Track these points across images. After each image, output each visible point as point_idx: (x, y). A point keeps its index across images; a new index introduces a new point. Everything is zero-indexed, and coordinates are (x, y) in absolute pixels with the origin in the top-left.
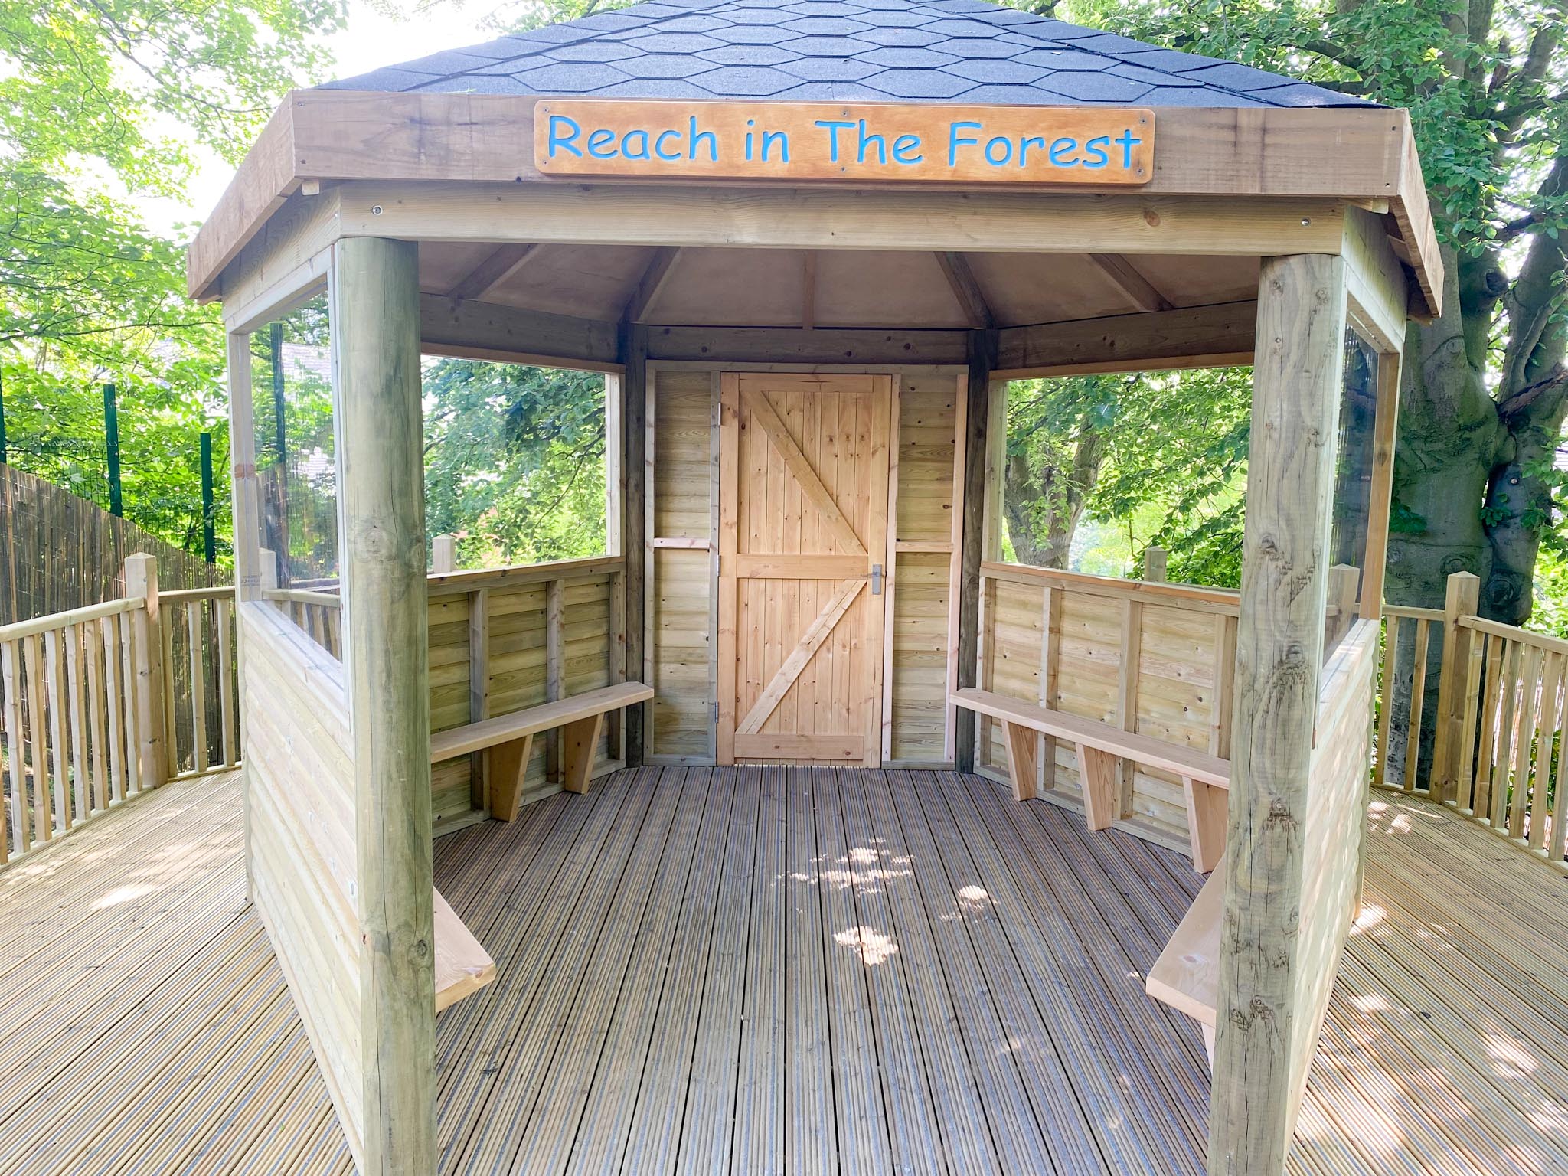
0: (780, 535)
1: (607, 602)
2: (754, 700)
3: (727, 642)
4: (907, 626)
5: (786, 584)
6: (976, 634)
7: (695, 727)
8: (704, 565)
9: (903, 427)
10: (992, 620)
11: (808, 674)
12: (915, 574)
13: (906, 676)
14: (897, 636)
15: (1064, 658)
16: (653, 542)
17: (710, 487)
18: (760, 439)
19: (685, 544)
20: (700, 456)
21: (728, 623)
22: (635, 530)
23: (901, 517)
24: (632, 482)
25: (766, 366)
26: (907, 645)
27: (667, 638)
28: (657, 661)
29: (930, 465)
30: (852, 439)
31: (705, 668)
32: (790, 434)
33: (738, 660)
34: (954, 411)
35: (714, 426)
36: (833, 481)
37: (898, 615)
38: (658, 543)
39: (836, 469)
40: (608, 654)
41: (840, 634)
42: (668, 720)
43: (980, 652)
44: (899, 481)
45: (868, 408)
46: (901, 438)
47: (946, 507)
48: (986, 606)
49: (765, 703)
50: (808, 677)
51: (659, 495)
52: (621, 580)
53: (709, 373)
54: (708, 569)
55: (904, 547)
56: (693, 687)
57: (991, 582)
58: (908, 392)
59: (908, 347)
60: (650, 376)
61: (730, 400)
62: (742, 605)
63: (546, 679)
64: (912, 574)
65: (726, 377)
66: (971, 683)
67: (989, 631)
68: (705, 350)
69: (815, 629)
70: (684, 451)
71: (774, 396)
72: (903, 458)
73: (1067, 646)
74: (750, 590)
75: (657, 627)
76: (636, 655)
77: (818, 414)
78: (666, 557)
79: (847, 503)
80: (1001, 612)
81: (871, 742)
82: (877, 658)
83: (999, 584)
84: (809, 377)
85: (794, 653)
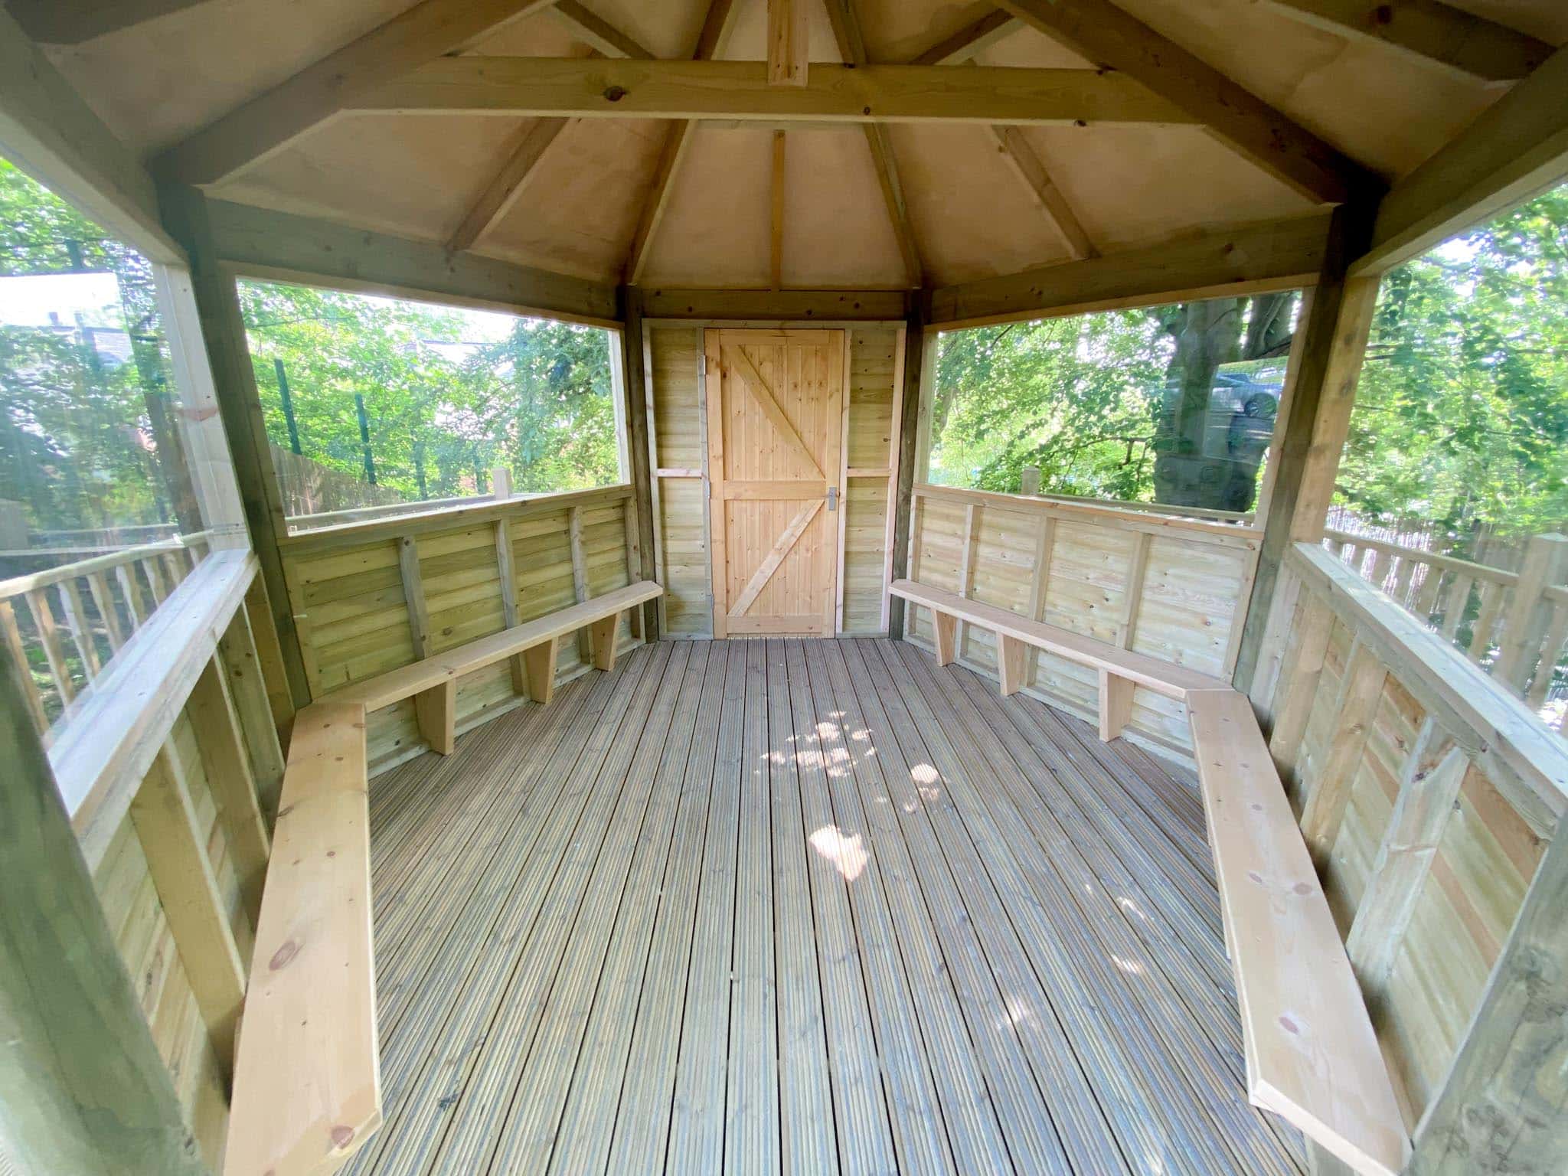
0: (757, 464)
1: (623, 520)
2: (741, 591)
3: (719, 548)
4: (855, 534)
5: (762, 504)
6: (907, 539)
7: (697, 612)
8: (698, 490)
9: (853, 375)
10: (920, 528)
11: (781, 572)
12: (861, 494)
13: (853, 570)
14: (847, 542)
15: (981, 560)
16: (656, 472)
17: (700, 427)
18: (739, 385)
19: (682, 473)
20: (690, 401)
21: (718, 536)
22: (641, 463)
23: (852, 449)
24: (637, 423)
25: (741, 323)
26: (854, 548)
27: (673, 546)
28: (665, 564)
29: (873, 406)
30: (813, 385)
31: (703, 568)
32: (763, 382)
33: (727, 562)
34: (894, 361)
35: (701, 375)
36: (798, 422)
37: (848, 526)
38: (661, 473)
39: (799, 409)
40: (626, 561)
41: (804, 541)
42: (676, 607)
43: (910, 552)
44: (850, 420)
45: (825, 359)
46: (852, 383)
47: (885, 440)
48: (917, 517)
49: (749, 593)
50: (780, 574)
51: (659, 434)
52: (632, 503)
53: (694, 330)
54: (701, 493)
55: (854, 473)
56: (694, 583)
57: (920, 500)
58: (857, 344)
59: (857, 306)
60: (646, 333)
61: (713, 352)
62: (729, 520)
63: (574, 585)
64: (860, 494)
65: (708, 332)
66: (902, 575)
67: (918, 537)
68: (690, 309)
69: (785, 537)
70: (677, 398)
71: (749, 349)
72: (854, 400)
73: (984, 551)
74: (734, 507)
75: (664, 539)
76: (648, 561)
77: (785, 365)
78: (667, 483)
79: (809, 438)
80: (927, 523)
81: (828, 619)
82: (832, 558)
83: (926, 501)
84: (778, 332)
85: (770, 556)
